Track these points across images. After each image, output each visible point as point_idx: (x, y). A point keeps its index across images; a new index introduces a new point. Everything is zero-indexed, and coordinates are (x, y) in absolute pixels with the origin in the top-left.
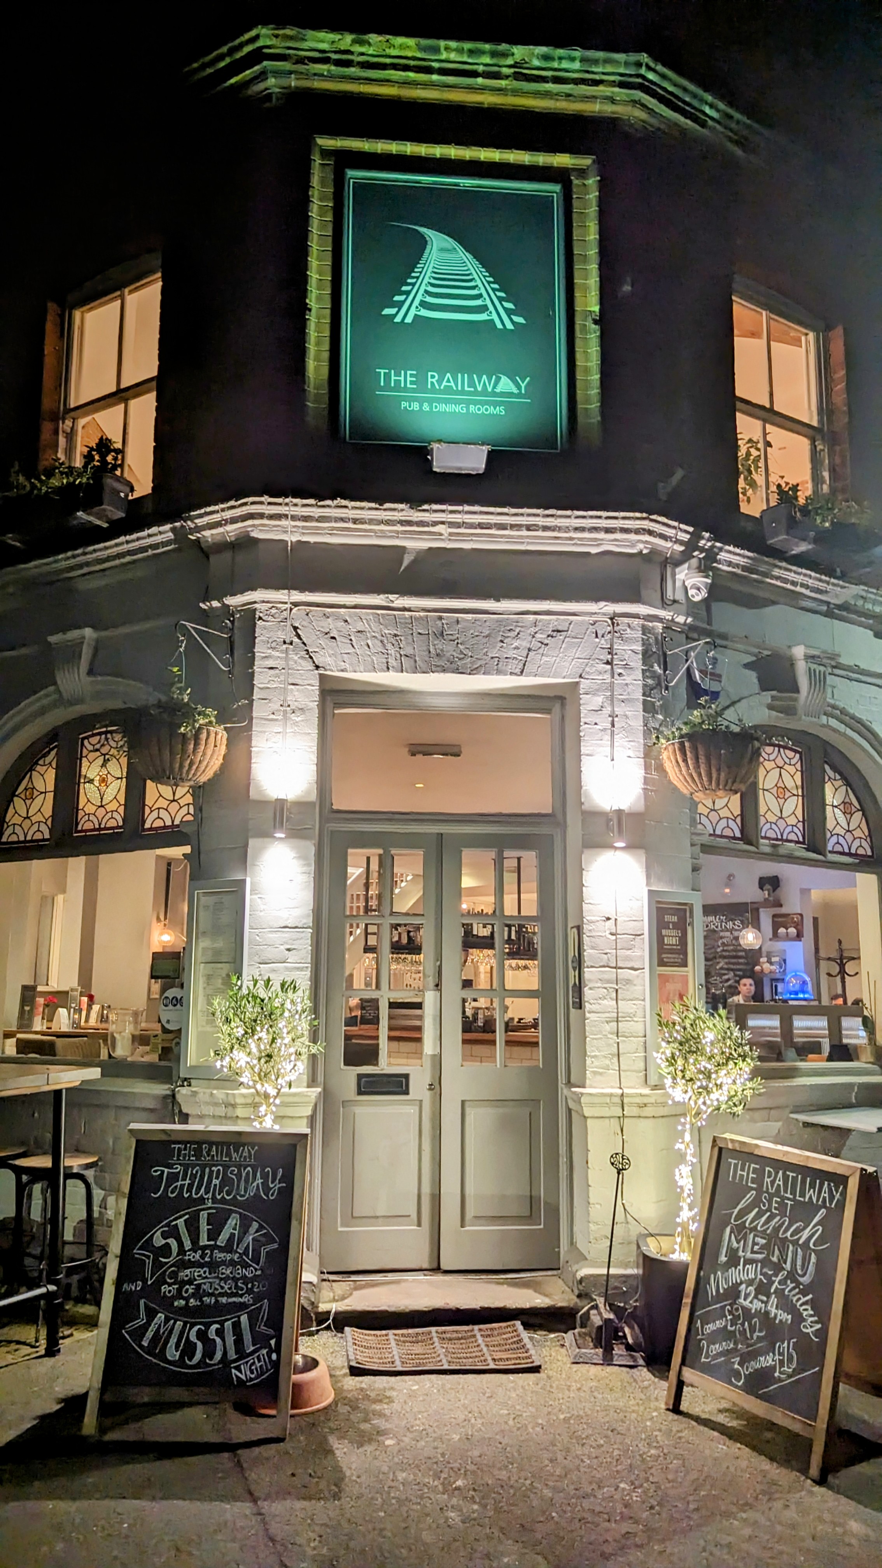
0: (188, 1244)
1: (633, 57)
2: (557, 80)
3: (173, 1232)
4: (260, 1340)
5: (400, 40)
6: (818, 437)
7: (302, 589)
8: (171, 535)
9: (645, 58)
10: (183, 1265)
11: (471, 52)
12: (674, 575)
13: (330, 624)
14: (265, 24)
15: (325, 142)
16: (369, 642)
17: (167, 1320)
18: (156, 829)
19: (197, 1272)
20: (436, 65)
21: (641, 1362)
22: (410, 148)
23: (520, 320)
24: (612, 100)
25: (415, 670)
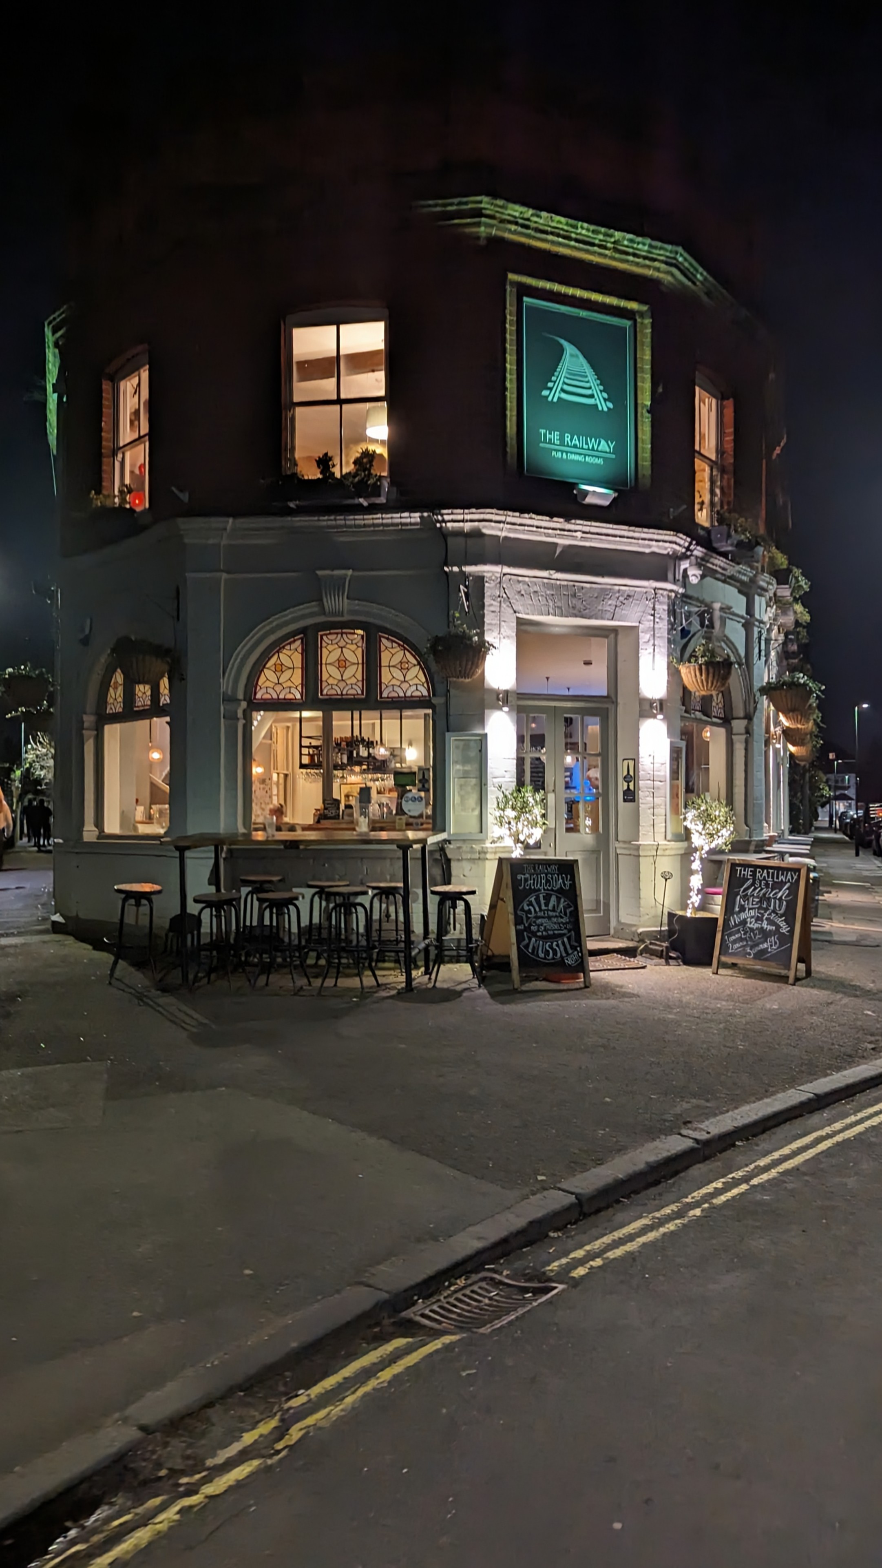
0: (537, 909)
1: (675, 248)
2: (635, 255)
3: (530, 904)
4: (574, 948)
5: (558, 218)
6: (715, 466)
7: (510, 565)
8: (419, 520)
9: (680, 249)
10: (537, 918)
11: (593, 232)
12: (679, 566)
13: (521, 587)
14: (487, 195)
15: (512, 277)
16: (540, 598)
17: (536, 941)
18: (392, 698)
19: (543, 921)
20: (573, 235)
21: (681, 963)
22: (556, 287)
23: (611, 405)
24: (658, 270)
25: (562, 616)
